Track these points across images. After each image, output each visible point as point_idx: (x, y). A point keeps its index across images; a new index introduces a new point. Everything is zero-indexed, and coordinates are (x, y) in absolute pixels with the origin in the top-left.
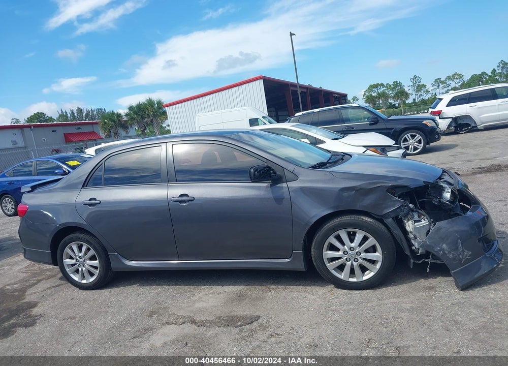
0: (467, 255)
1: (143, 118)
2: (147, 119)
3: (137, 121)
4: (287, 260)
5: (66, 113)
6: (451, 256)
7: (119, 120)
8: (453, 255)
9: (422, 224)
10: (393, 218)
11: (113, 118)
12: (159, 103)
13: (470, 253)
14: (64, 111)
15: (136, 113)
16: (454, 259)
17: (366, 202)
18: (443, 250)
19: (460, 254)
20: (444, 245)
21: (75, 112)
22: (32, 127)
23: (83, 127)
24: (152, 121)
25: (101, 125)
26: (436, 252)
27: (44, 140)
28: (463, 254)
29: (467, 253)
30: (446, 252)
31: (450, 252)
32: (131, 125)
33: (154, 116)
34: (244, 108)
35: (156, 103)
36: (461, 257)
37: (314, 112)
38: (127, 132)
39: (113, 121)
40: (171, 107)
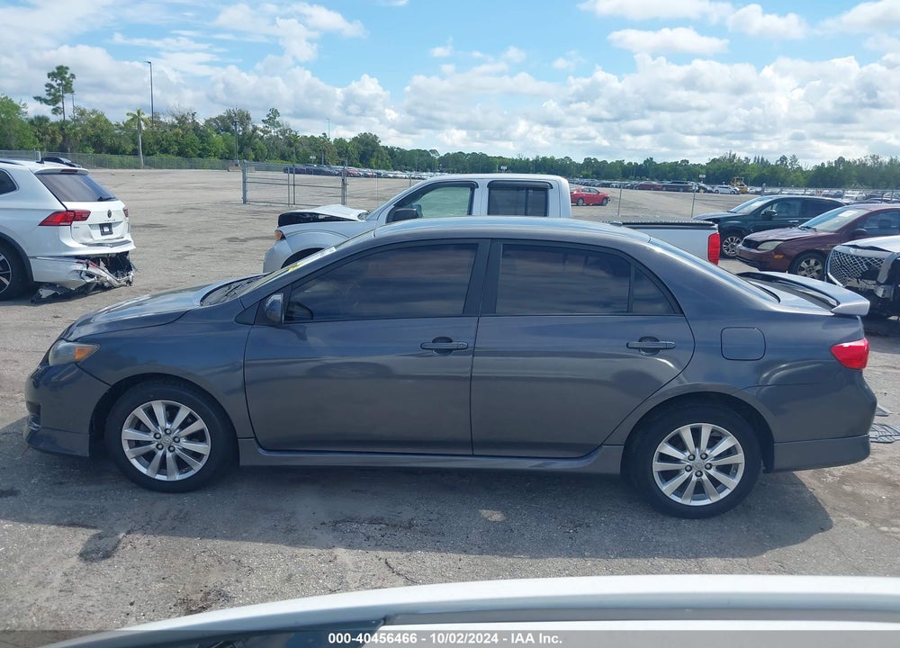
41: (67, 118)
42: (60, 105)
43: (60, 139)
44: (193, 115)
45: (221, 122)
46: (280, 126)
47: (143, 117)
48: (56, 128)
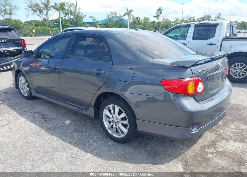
41: (160, 21)
42: (158, 18)
43: (157, 26)
44: (194, 17)
45: (202, 19)
46: (221, 19)
47: (179, 19)
48: (157, 23)
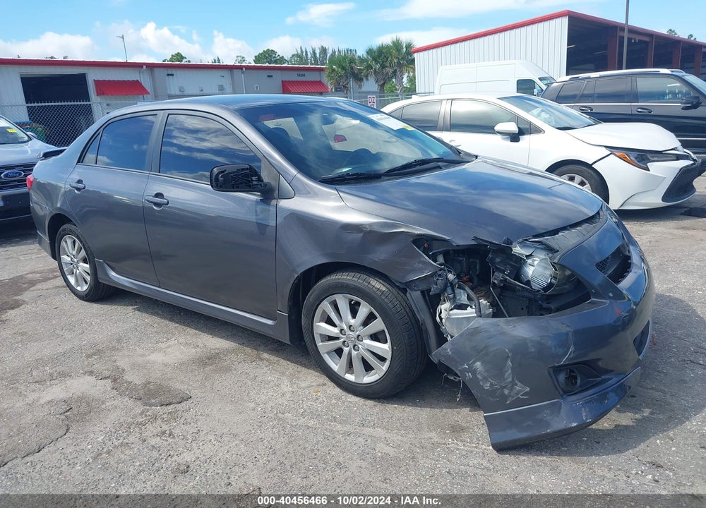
0: (519, 392)
1: (383, 67)
2: (388, 69)
3: (375, 70)
4: (270, 322)
5: (306, 52)
6: (487, 386)
7: (352, 68)
8: (492, 385)
9: (467, 314)
10: (422, 292)
11: (344, 64)
12: (409, 46)
13: (528, 389)
14: (304, 50)
15: (375, 59)
16: (492, 392)
17: (379, 256)
18: (474, 372)
19: (505, 387)
20: (478, 364)
21: (318, 52)
22: (244, 69)
23: (307, 73)
24: (395, 72)
25: (327, 73)
26: (460, 371)
27: (257, 87)
28: (512, 389)
29: (521, 389)
30: (479, 377)
31: (485, 379)
32: (367, 77)
33: (400, 65)
34: (512, 61)
35: (404, 46)
36: (506, 392)
37: (590, 78)
38: (360, 86)
39: (343, 68)
40: (422, 53)
